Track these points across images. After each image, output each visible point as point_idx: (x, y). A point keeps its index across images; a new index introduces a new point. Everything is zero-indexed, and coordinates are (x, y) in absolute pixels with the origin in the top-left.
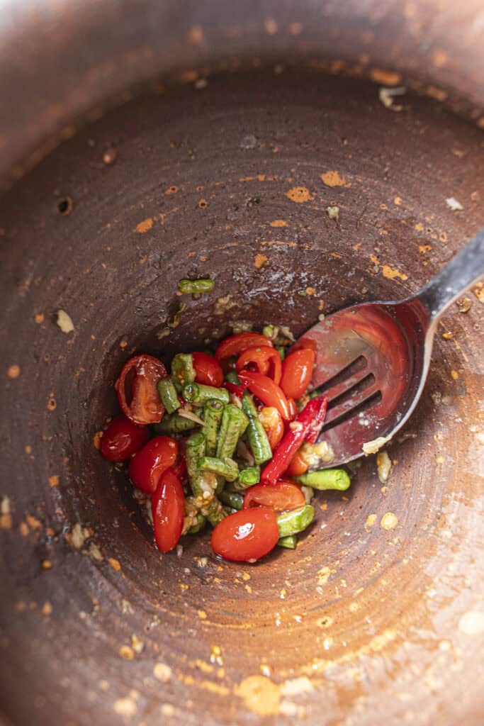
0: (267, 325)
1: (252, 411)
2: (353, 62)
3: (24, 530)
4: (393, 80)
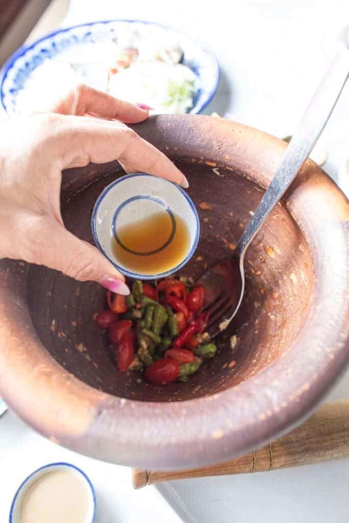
0: (181, 276)
1: (171, 313)
2: (198, 159)
3: (59, 335)
4: (214, 165)
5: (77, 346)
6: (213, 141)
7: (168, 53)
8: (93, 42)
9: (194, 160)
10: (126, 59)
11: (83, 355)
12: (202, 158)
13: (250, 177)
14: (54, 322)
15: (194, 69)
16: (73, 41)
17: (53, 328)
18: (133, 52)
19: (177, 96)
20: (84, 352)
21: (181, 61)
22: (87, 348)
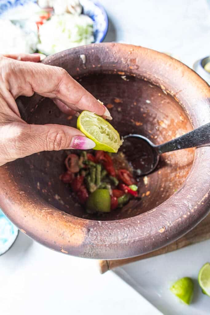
2: (113, 71)
3: (43, 191)
4: (123, 73)
5: (54, 196)
6: (121, 58)
7: (73, 7)
8: (22, 5)
9: (110, 72)
10: (46, 15)
11: (59, 201)
12: (115, 70)
13: (147, 78)
14: (38, 184)
15: (92, 17)
16: (8, 5)
17: (39, 188)
18: (50, 10)
19: (84, 35)
20: (59, 200)
21: (82, 13)
22: (60, 196)
